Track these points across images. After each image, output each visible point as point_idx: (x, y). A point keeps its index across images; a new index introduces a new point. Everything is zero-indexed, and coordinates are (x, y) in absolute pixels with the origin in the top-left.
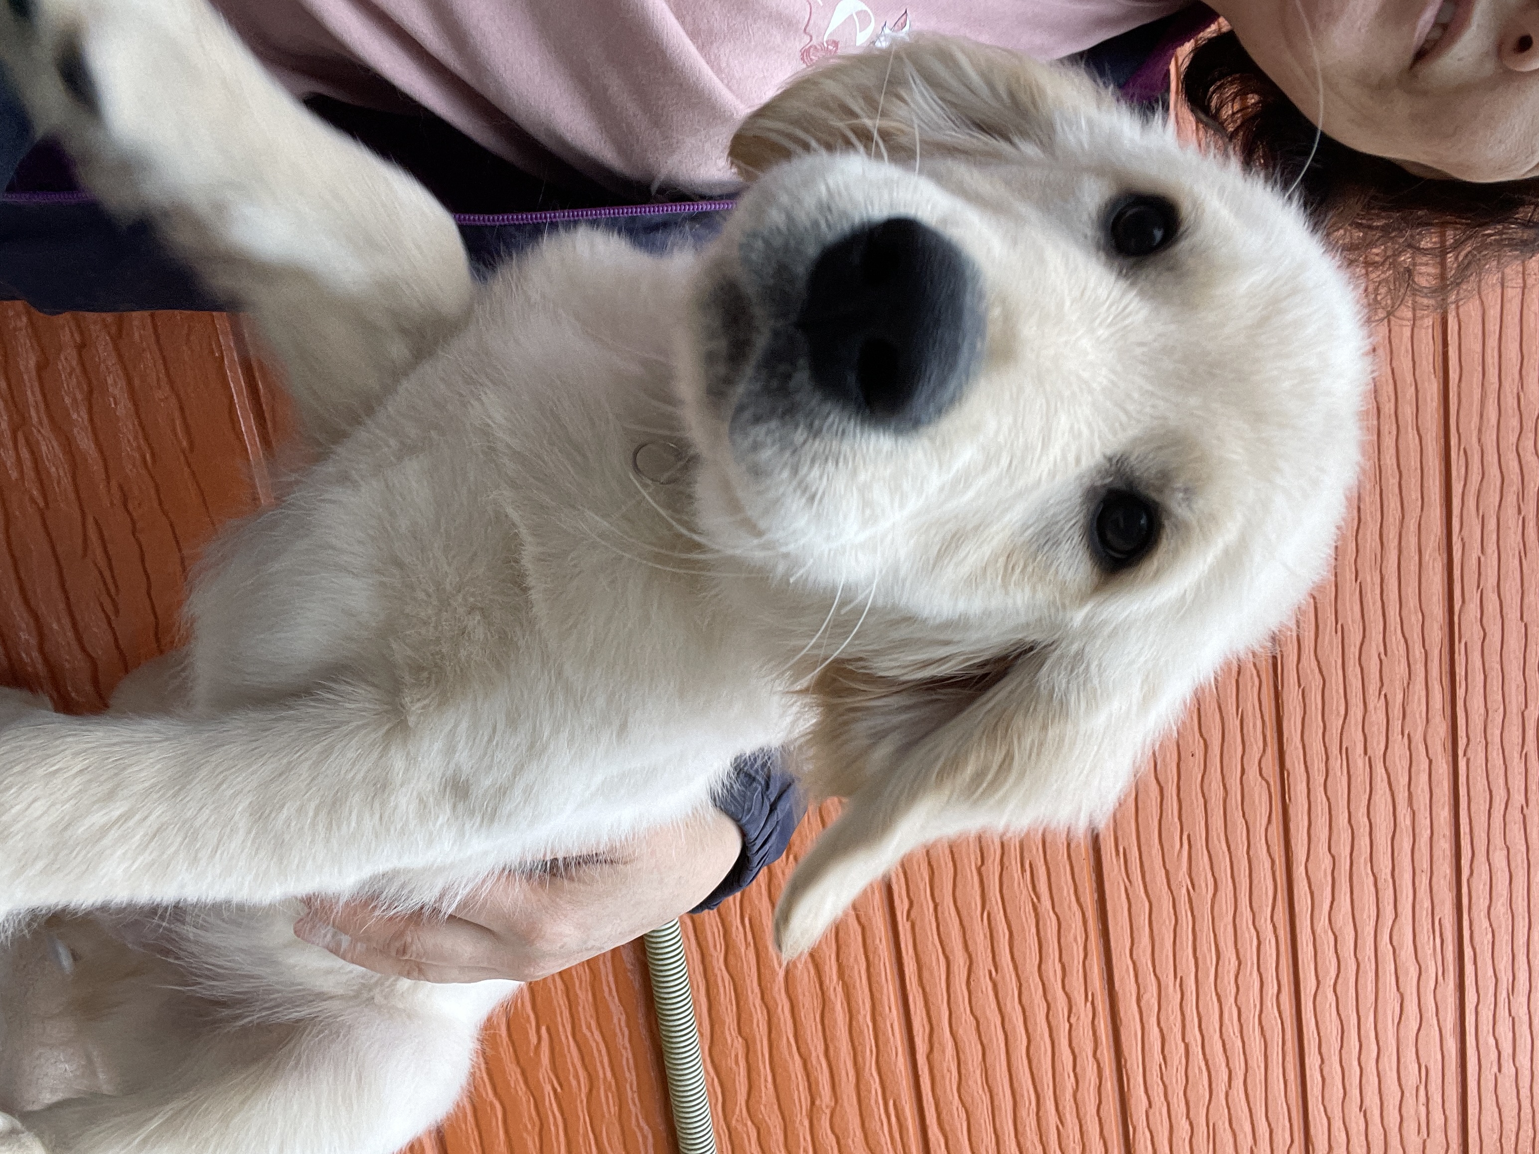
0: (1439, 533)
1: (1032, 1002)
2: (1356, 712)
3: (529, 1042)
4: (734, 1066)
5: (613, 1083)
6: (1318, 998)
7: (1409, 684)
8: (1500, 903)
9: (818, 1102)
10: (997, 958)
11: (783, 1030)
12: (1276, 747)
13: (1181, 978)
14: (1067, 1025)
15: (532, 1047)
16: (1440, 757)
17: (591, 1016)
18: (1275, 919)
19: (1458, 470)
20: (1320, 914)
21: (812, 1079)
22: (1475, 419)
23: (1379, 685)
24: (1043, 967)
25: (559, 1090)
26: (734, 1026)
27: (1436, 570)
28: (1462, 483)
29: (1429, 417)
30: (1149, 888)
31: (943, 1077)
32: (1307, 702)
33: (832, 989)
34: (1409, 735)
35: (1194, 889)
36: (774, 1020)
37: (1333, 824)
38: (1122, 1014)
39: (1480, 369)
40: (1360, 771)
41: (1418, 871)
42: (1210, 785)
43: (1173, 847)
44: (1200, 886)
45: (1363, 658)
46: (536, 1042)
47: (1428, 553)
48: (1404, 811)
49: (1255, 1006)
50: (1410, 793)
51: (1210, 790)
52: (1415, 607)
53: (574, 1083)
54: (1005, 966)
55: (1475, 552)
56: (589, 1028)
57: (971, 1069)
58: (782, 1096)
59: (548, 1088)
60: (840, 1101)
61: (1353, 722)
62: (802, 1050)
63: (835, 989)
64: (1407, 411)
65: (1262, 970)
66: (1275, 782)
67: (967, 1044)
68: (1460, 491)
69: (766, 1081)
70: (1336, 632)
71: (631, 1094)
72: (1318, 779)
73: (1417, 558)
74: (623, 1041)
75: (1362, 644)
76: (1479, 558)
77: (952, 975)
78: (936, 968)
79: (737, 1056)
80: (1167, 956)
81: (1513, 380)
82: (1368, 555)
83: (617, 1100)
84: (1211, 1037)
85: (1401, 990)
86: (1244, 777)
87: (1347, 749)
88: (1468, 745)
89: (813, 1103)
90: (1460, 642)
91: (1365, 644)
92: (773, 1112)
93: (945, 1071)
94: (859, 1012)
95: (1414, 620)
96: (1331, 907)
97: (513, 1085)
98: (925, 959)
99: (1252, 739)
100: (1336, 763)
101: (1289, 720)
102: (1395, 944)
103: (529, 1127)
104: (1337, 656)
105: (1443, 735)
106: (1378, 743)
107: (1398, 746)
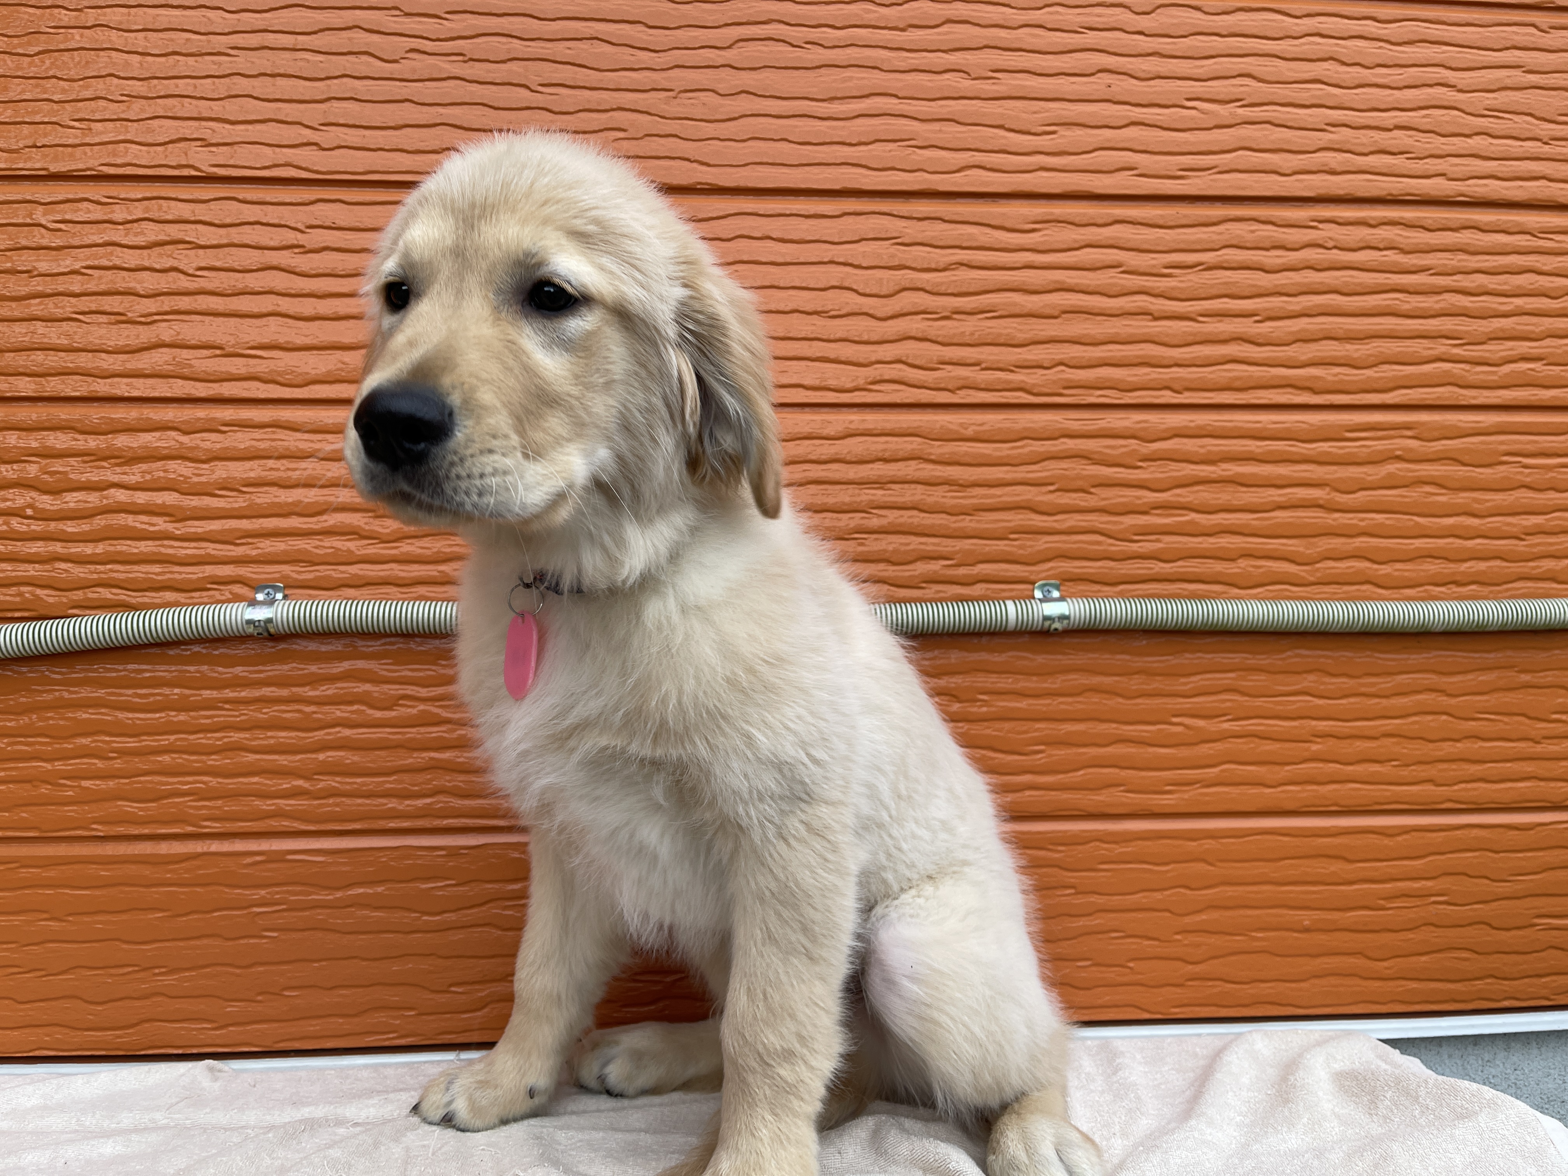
1: (1297, 284)
3: (1181, 732)
4: (1261, 570)
5: (1242, 673)
10: (1245, 312)
11: (1245, 522)
14: (1335, 251)
15: (1186, 731)
17: (1177, 680)
18: (1298, 14)
21: (1298, 503)
26: (1225, 564)
30: (1226, 148)
31: (1340, 381)
33: (1222, 473)
35: (1240, 100)
36: (1233, 528)
38: (1341, 192)
42: (1144, 71)
43: (1192, 118)
44: (1241, 93)
49: (1380, 48)
51: (1149, 72)
53: (1228, 704)
54: (1253, 306)
56: (1186, 684)
57: (1342, 353)
58: (1304, 533)
59: (1226, 726)
60: (1328, 482)
62: (1268, 508)
63: (1223, 470)
67: (1317, 354)
69: (1283, 544)
74: (1205, 659)
77: (1247, 359)
78: (1235, 373)
79: (1254, 566)
80: (1296, 137)
83: (1255, 673)
84: (1398, 100)
93: (1336, 379)
97: (1212, 752)
98: (1223, 383)
99: (1111, 19)
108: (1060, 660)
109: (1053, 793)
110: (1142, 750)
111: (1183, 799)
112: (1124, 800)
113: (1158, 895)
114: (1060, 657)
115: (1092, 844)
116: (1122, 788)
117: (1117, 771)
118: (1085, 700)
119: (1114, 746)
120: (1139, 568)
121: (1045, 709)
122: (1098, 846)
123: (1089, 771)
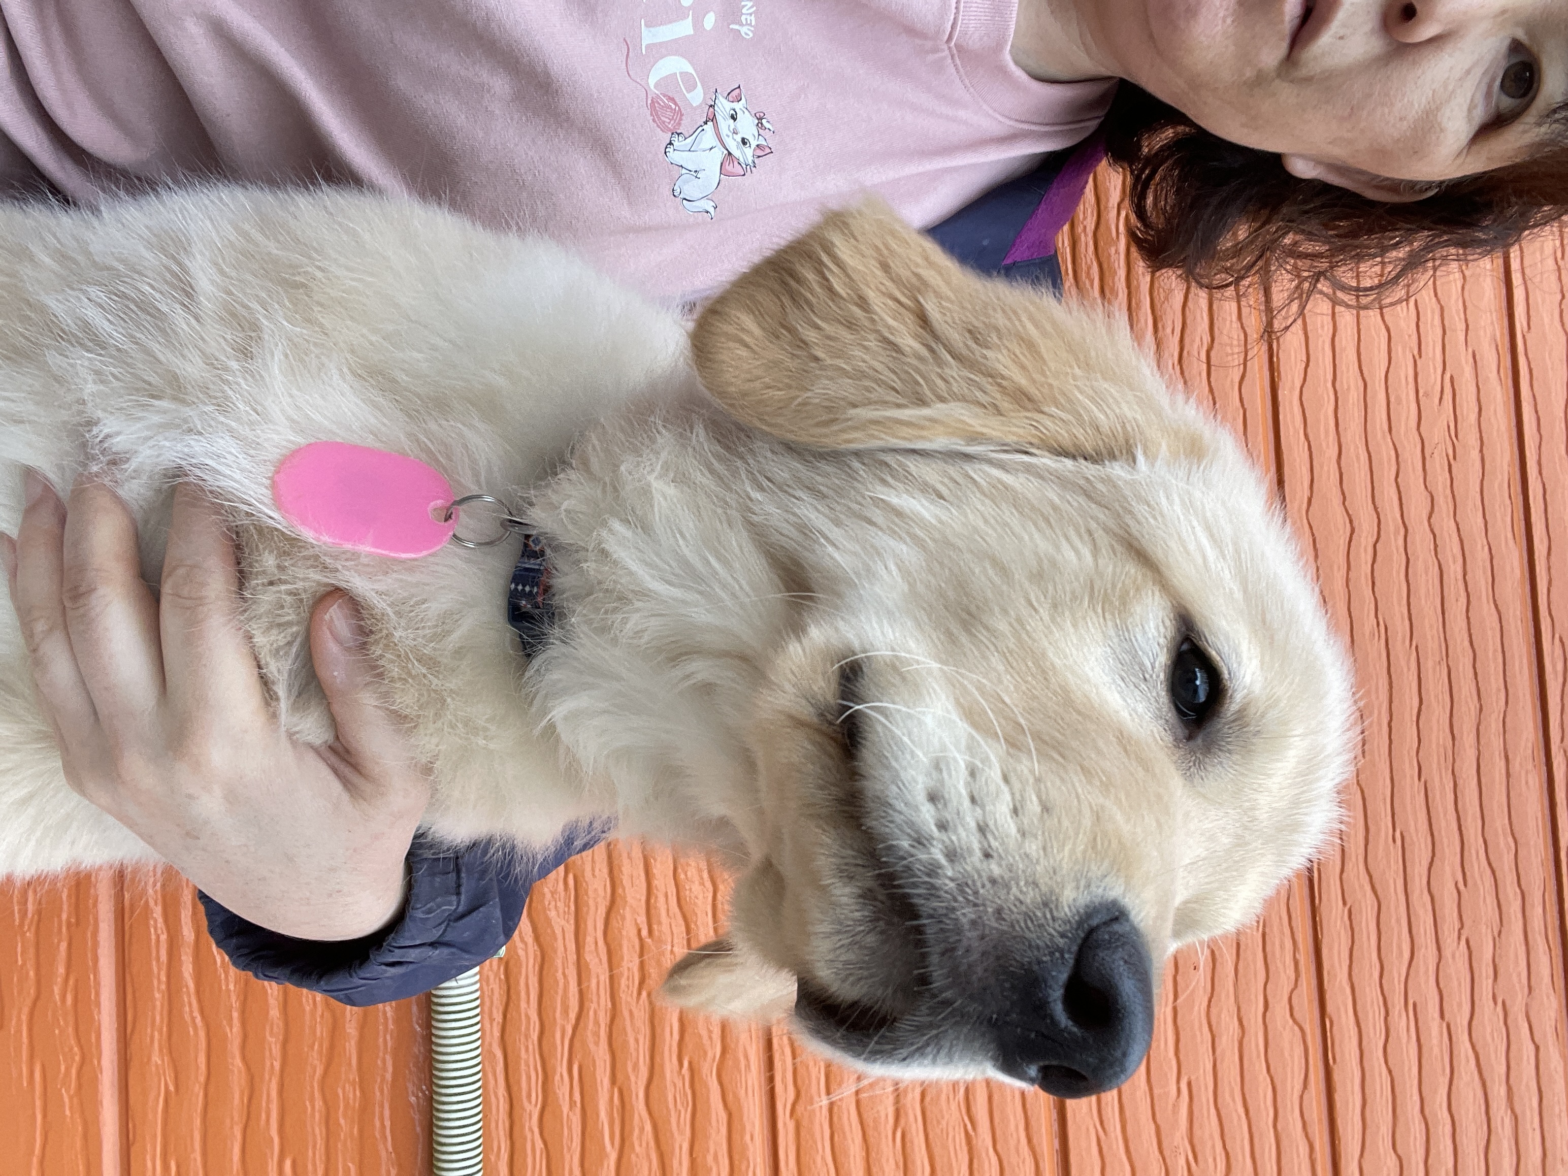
0: (1532, 737)
2: (1427, 953)
7: (1500, 933)
12: (1314, 982)
16: (1552, 1045)
17: (352, 1158)
19: (1554, 666)
23: (1457, 926)
27: (1531, 784)
28: (1561, 680)
29: (1510, 592)
32: (1356, 930)
34: (1504, 1004)
35: (1195, 1159)
37: (1398, 1110)
40: (1435, 1041)
42: (1219, 1016)
44: (1206, 1161)
45: (1433, 883)
47: (1518, 760)
48: (1502, 1112)
50: (1509, 1089)
51: (1218, 1023)
52: (1503, 830)
61: (1422, 970)
64: (1480, 579)
66: (1313, 1035)
68: (1559, 693)
70: (1394, 840)
72: (1375, 1039)
73: (1503, 763)
75: (1431, 865)
82: (1434, 746)
86: (1268, 1014)
91: (1435, 867)
95: (1503, 846)
99: (1279, 965)
100: (1401, 1022)
101: (1331, 949)
104: (1397, 873)
105: (1553, 1015)
106: (1460, 1005)
107: (1489, 1014)
109: (164, 978)
110: (236, 1117)
112: (153, 1095)
115: (76, 1049)
116: (172, 1088)
117: (202, 1079)
119: (243, 1069)
120: (529, 1078)
122: (73, 1060)
123: (202, 1034)
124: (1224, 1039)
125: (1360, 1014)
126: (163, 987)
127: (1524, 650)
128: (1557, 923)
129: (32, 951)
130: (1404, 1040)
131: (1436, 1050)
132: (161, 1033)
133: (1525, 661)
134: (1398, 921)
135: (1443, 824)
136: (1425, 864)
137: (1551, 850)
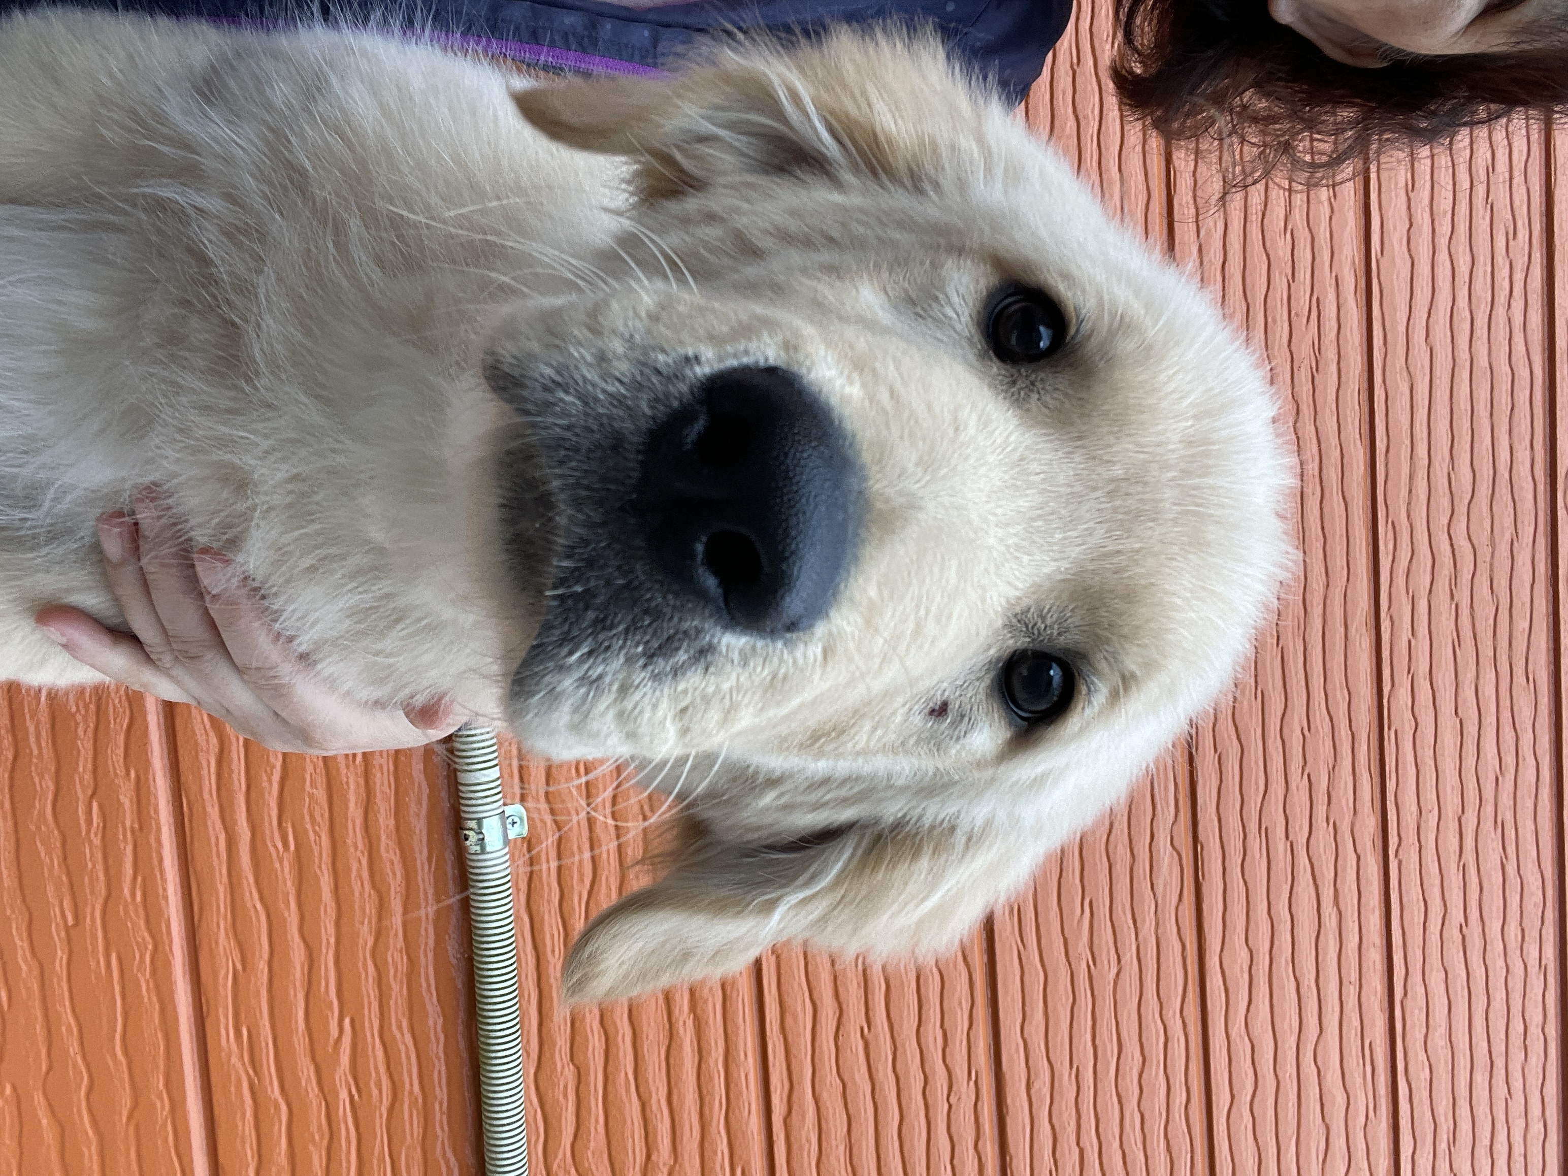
0: (1366, 607)
1: (907, 1072)
2: (1277, 788)
3: (329, 1034)
4: (561, 1097)
5: (420, 1100)
6: (1232, 1116)
7: (1334, 767)
8: (1437, 1034)
9: (654, 1157)
10: (871, 1014)
11: (622, 1063)
12: (1189, 815)
13: (1078, 1068)
14: (946, 1106)
15: (332, 1042)
16: (1369, 854)
17: (403, 1014)
18: (1185, 1013)
19: (1386, 546)
20: (1236, 1014)
21: (650, 1128)
22: (1404, 492)
23: (1301, 764)
24: (922, 1029)
25: (356, 1097)
26: (566, 1049)
27: (1363, 646)
28: (1391, 558)
29: (1355, 485)
30: (1044, 955)
31: (801, 1148)
32: (1224, 770)
33: (681, 1023)
34: (1334, 823)
35: (1095, 964)
36: (613, 1050)
37: (1251, 913)
38: (1009, 1101)
39: (1408, 442)
40: (1281, 856)
41: (1345, 983)
42: (1116, 847)
43: (1073, 911)
44: (1102, 963)
45: (1285, 731)
46: (336, 1035)
47: (1355, 626)
48: (1329, 909)
49: (1160, 1114)
50: (1336, 890)
51: (1115, 853)
52: (1341, 683)
53: (375, 1092)
54: (879, 1023)
55: (1405, 634)
56: (400, 1028)
57: (834, 1143)
58: (614, 1144)
59: (344, 1095)
60: (680, 1160)
61: (1273, 800)
62: (642, 1090)
63: (685, 1023)
64: (1332, 475)
65: (1169, 1071)
66: (1188, 859)
67: (831, 1111)
68: (1389, 566)
69: (597, 1121)
70: (1256, 698)
71: (439, 1117)
72: (1235, 860)
73: (1342, 630)
74: (437, 1049)
75: (1283, 715)
76: (1409, 642)
77: (818, 1026)
78: (801, 1015)
79: (566, 1087)
80: (1062, 1037)
81: (1443, 459)
82: (1290, 619)
83: (422, 1120)
84: (1110, 1144)
85: (1327, 1120)
86: (1154, 844)
87: (1266, 829)
88: (1399, 845)
89: (648, 1157)
90: (1389, 728)
91: (1286, 715)
92: (602, 1162)
93: (804, 1141)
94: (710, 1054)
95: (1340, 697)
96: (1248, 1010)
97: (303, 1084)
98: (788, 1001)
99: (1164, 804)
100: (1255, 843)
101: (1204, 788)
102: (1319, 1063)
103: (317, 1138)
104: (1257, 722)
105: (1372, 830)
106: (1301, 828)
107: (1323, 834)
108: (421, 853)
109: (224, 871)
110: (298, 984)
111: (229, 1055)
112: (222, 973)
113: (74, 1048)
114: (425, 851)
115: (148, 938)
116: (239, 967)
117: (266, 956)
118: (366, 895)
119: (302, 945)
120: (552, 935)
121: (349, 841)
122: (146, 948)
123: (263, 918)
124: (1118, 866)
125: (1224, 839)
126: (225, 879)
127: (1364, 532)
128: (1378, 757)
129: (99, 856)
130: (1257, 856)
131: (1281, 865)
132: (225, 919)
133: (1364, 544)
134: (1256, 762)
135: (1294, 682)
136: (1279, 714)
137: (1375, 697)
